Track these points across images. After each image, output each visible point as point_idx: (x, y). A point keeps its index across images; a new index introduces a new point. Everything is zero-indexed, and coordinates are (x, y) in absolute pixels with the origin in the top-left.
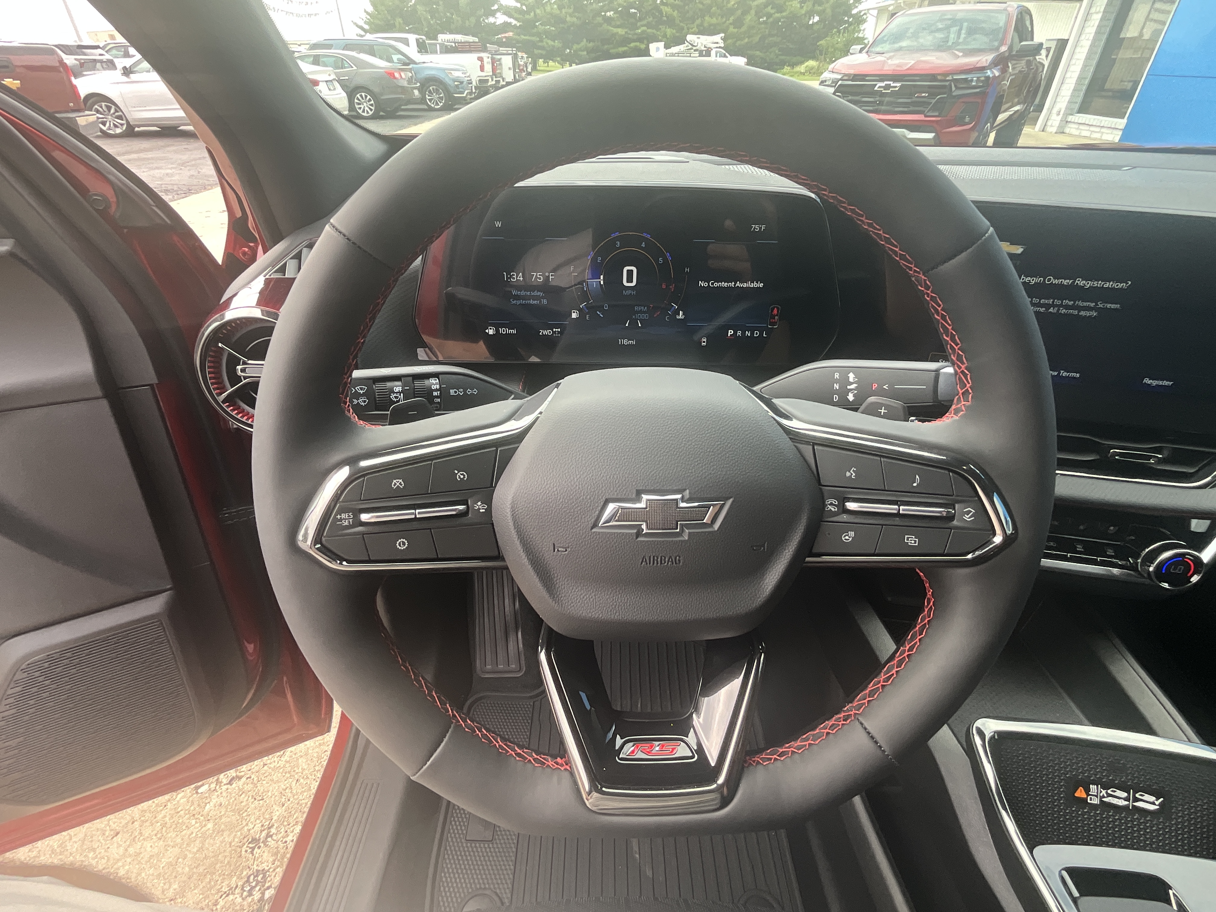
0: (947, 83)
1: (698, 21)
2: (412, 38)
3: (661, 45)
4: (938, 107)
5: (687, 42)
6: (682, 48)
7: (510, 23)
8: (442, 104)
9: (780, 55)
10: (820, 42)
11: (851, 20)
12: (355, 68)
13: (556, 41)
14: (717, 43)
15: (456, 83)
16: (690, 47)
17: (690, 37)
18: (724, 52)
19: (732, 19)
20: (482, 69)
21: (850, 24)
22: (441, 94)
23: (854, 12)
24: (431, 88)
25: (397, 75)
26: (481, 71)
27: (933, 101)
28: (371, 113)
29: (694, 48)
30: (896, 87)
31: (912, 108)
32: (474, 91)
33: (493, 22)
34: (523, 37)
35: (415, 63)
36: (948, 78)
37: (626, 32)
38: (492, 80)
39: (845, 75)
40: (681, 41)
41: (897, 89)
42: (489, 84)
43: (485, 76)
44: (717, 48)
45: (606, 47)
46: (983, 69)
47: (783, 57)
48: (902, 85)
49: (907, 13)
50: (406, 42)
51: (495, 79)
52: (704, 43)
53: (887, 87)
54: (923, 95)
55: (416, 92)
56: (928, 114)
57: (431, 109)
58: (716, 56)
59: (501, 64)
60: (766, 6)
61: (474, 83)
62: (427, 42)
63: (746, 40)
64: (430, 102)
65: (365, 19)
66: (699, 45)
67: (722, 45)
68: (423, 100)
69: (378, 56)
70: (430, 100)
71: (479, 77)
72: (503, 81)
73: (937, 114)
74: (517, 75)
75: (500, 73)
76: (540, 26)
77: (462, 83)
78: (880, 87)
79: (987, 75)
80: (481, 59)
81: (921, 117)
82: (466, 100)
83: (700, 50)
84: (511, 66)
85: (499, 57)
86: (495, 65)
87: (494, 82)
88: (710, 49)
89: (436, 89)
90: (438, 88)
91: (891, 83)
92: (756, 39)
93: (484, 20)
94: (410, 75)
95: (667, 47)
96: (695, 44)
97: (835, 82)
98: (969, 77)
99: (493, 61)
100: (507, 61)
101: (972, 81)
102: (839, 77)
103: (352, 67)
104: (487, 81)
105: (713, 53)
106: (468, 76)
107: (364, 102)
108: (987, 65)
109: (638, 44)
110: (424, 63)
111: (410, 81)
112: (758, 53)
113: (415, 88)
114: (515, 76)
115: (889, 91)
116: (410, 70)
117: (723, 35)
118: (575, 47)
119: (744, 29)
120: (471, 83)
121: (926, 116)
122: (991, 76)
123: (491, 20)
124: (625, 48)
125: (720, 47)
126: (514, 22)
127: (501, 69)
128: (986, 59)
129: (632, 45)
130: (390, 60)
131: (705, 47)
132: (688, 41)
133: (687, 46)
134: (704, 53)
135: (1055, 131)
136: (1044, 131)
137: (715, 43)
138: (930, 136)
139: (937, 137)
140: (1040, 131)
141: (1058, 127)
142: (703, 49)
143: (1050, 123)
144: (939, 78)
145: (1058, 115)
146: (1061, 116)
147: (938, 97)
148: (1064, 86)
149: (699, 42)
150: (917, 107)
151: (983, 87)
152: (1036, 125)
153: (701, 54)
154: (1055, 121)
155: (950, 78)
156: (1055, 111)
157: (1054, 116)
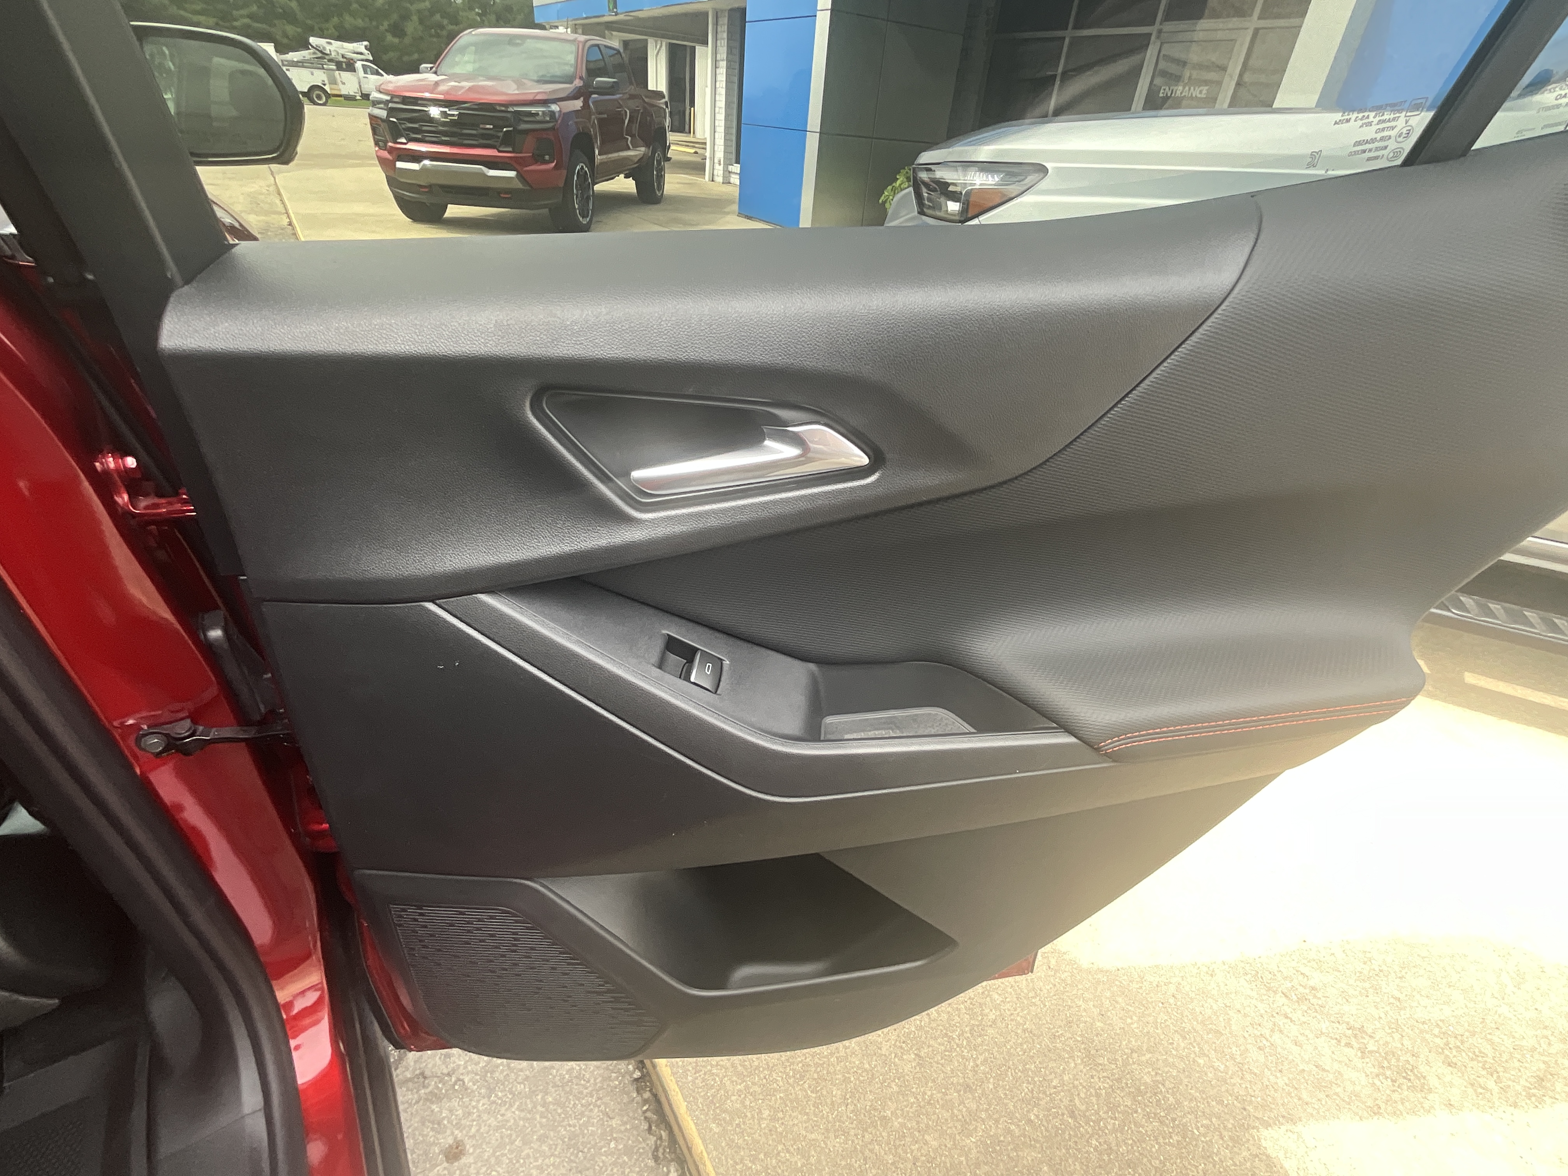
0: (510, 115)
1: (335, 20)
3: (271, 46)
4: (508, 140)
5: (312, 46)
6: (306, 54)
14: (361, 54)
16: (320, 55)
17: (313, 41)
18: (376, 67)
19: (386, 24)
27: (501, 134)
29: (327, 57)
30: (453, 115)
31: (482, 141)
36: (509, 110)
39: (393, 96)
40: (304, 44)
41: (456, 117)
44: (362, 60)
48: (460, 113)
49: (473, 33)
52: (341, 51)
53: (444, 114)
54: (488, 126)
56: (501, 149)
58: (365, 73)
60: (432, 12)
66: (333, 54)
67: (371, 58)
73: (510, 149)
78: (436, 114)
79: (551, 109)
81: (494, 152)
83: (336, 61)
88: (352, 62)
91: (449, 110)
96: (328, 52)
97: (387, 103)
98: (533, 110)
101: (536, 114)
102: (388, 98)
105: (359, 65)
115: (447, 119)
117: (366, 43)
119: (407, 40)
121: (499, 151)
122: (556, 110)
125: (367, 60)
131: (343, 57)
132: (314, 44)
133: (314, 53)
134: (344, 65)
135: (721, 181)
136: (713, 181)
137: (358, 53)
138: (512, 174)
139: (520, 176)
140: (709, 181)
141: (723, 177)
142: (342, 60)
143: (716, 172)
144: (498, 108)
145: (720, 164)
146: (722, 166)
147: (505, 129)
148: (717, 135)
149: (332, 49)
150: (486, 140)
151: (552, 122)
152: (705, 175)
153: (339, 66)
154: (719, 170)
155: (511, 109)
156: (716, 161)
157: (717, 166)
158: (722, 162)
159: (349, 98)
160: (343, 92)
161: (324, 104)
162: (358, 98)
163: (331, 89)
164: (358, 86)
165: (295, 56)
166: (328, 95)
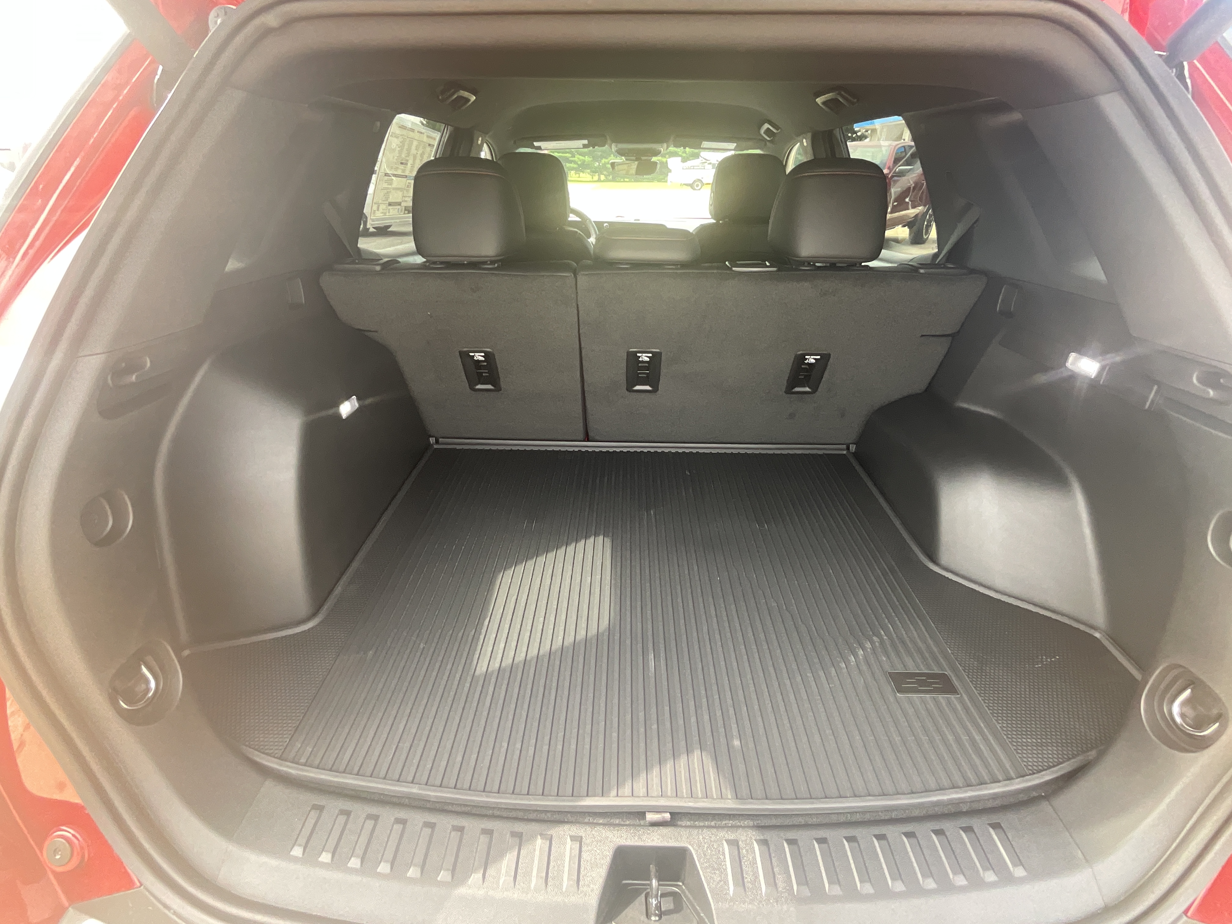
165: (690, 163)
166: (703, 184)
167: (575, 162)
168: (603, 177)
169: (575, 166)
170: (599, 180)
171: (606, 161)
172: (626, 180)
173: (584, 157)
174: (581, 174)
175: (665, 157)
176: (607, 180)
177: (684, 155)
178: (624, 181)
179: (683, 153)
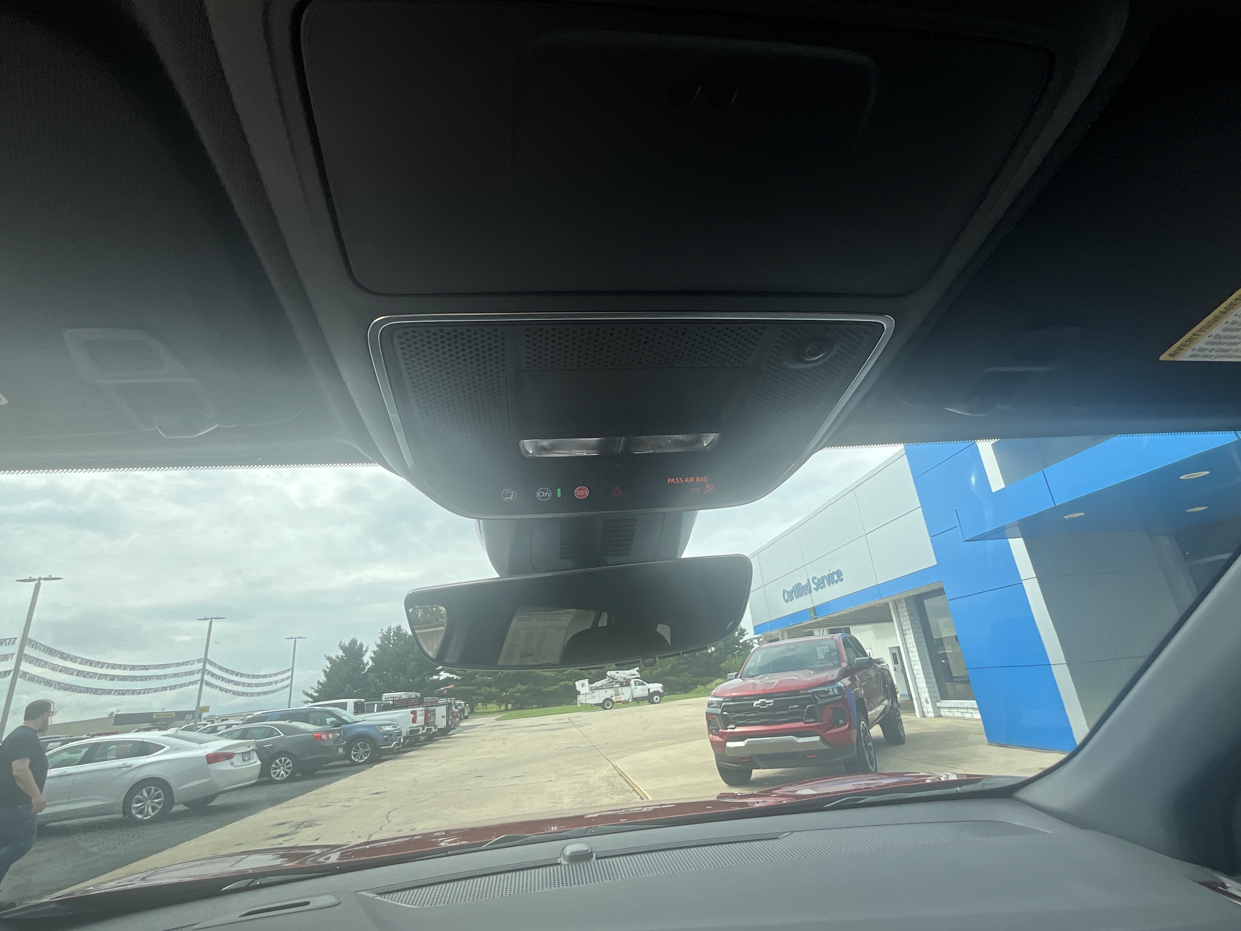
0: (810, 696)
2: (351, 702)
3: (586, 681)
4: (811, 713)
5: (608, 677)
6: (604, 681)
7: (453, 677)
8: (366, 757)
9: (692, 677)
10: (722, 665)
11: (740, 647)
12: (283, 735)
13: (493, 688)
14: (634, 675)
15: (385, 737)
16: (612, 680)
17: (609, 673)
18: (641, 681)
20: (414, 720)
21: (741, 650)
22: (367, 748)
23: (741, 641)
24: (358, 744)
25: (324, 737)
26: (413, 722)
27: (805, 710)
28: (285, 776)
29: (615, 681)
30: (770, 703)
31: (791, 718)
32: (402, 741)
33: (436, 678)
34: (462, 687)
35: (348, 723)
36: (809, 692)
37: (556, 674)
38: (423, 729)
39: (725, 698)
40: (604, 676)
41: (772, 704)
42: (420, 733)
43: (417, 727)
44: (635, 678)
45: (538, 687)
46: (833, 682)
47: (693, 679)
48: (774, 700)
50: (344, 706)
51: (426, 728)
52: (623, 676)
53: (763, 704)
54: (795, 706)
55: (341, 750)
56: (806, 721)
57: (354, 764)
58: (636, 685)
59: (434, 715)
61: (403, 735)
62: (365, 703)
63: (660, 670)
64: (354, 757)
65: (316, 688)
66: (619, 678)
67: (639, 676)
68: (347, 756)
69: (312, 721)
70: (355, 756)
71: (409, 728)
72: (435, 728)
73: (814, 720)
74: (450, 722)
75: (434, 722)
76: (479, 678)
77: (390, 735)
78: (757, 704)
79: (838, 686)
80: (414, 713)
81: (801, 724)
82: (393, 751)
83: (620, 682)
84: (445, 714)
85: (433, 708)
86: (429, 715)
87: (425, 731)
88: (629, 681)
89: (363, 744)
90: (366, 743)
91: (765, 700)
92: (669, 667)
93: (428, 678)
94: (338, 735)
95: (591, 682)
96: (616, 678)
97: (720, 703)
98: (826, 689)
99: (427, 713)
100: (441, 711)
101: (829, 691)
103: (280, 735)
104: (419, 730)
105: (632, 682)
106: (398, 729)
107: (282, 766)
108: (835, 678)
109: (567, 682)
110: (356, 722)
111: (337, 740)
112: (672, 678)
113: (340, 746)
114: (447, 722)
115: (766, 707)
116: (339, 731)
117: (637, 668)
118: (511, 690)
120: (401, 735)
121: (806, 723)
122: (842, 686)
123: (435, 677)
124: (556, 687)
125: (637, 678)
126: (455, 677)
127: (435, 718)
128: (834, 674)
129: (562, 683)
130: (323, 723)
131: (624, 679)
132: (609, 675)
133: (608, 680)
134: (624, 683)
135: (933, 715)
136: (924, 717)
137: (632, 675)
138: (817, 738)
139: (823, 739)
140: (921, 717)
141: (934, 712)
142: (623, 680)
143: (925, 710)
144: (801, 692)
145: (928, 703)
146: (930, 704)
147: (808, 706)
148: (917, 681)
149: (619, 676)
150: (794, 716)
151: (841, 695)
152: (915, 712)
153: (622, 685)
154: (928, 708)
155: (810, 691)
156: (923, 700)
157: (925, 704)
158: (929, 701)
159: (626, 703)
160: (623, 699)
161: (611, 709)
162: (630, 701)
163: (615, 699)
164: (631, 694)
165: (598, 684)
166: (613, 703)
167: (481, 694)
168: (510, 706)
169: (481, 698)
170: (507, 709)
171: (513, 690)
172: (534, 706)
173: (491, 688)
174: (488, 706)
175: (571, 680)
176: (514, 709)
177: (590, 676)
178: (533, 708)
179: (589, 674)
